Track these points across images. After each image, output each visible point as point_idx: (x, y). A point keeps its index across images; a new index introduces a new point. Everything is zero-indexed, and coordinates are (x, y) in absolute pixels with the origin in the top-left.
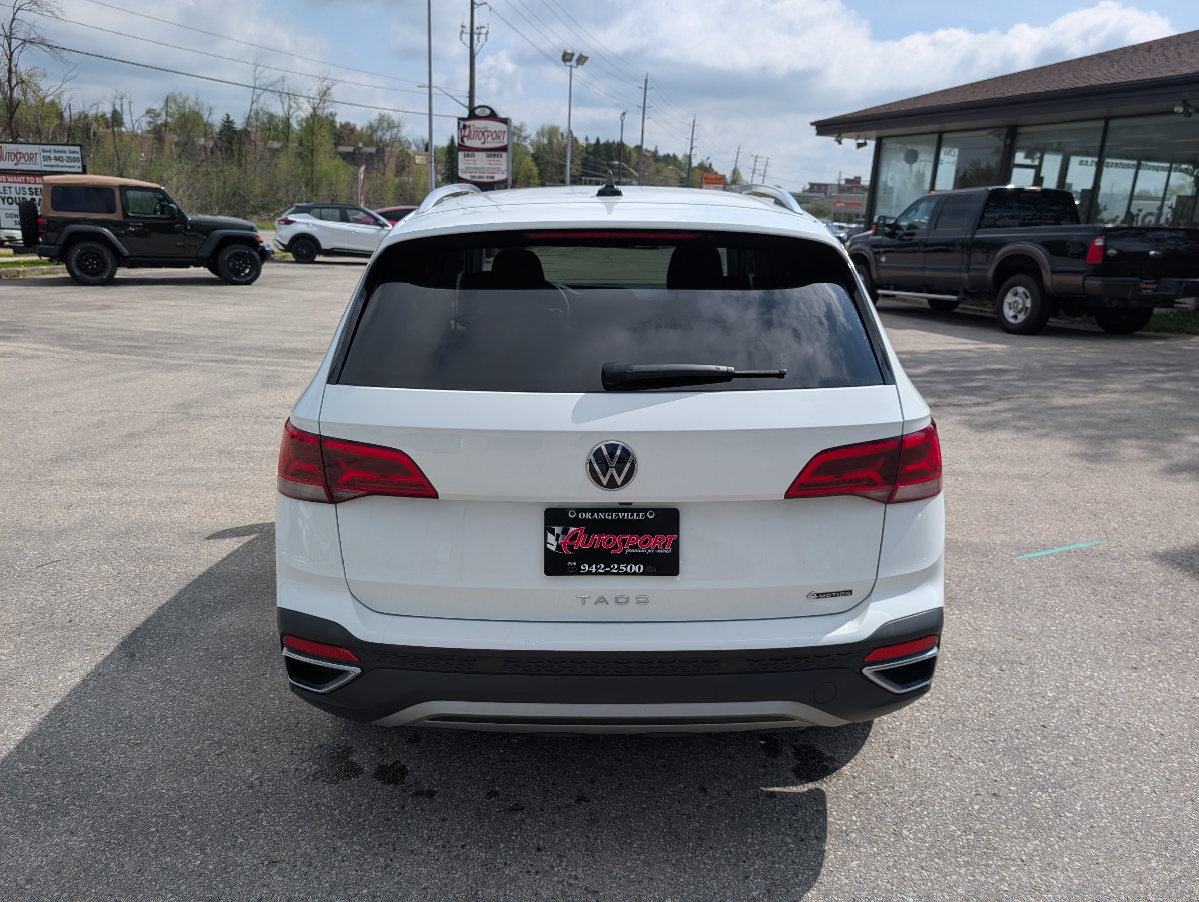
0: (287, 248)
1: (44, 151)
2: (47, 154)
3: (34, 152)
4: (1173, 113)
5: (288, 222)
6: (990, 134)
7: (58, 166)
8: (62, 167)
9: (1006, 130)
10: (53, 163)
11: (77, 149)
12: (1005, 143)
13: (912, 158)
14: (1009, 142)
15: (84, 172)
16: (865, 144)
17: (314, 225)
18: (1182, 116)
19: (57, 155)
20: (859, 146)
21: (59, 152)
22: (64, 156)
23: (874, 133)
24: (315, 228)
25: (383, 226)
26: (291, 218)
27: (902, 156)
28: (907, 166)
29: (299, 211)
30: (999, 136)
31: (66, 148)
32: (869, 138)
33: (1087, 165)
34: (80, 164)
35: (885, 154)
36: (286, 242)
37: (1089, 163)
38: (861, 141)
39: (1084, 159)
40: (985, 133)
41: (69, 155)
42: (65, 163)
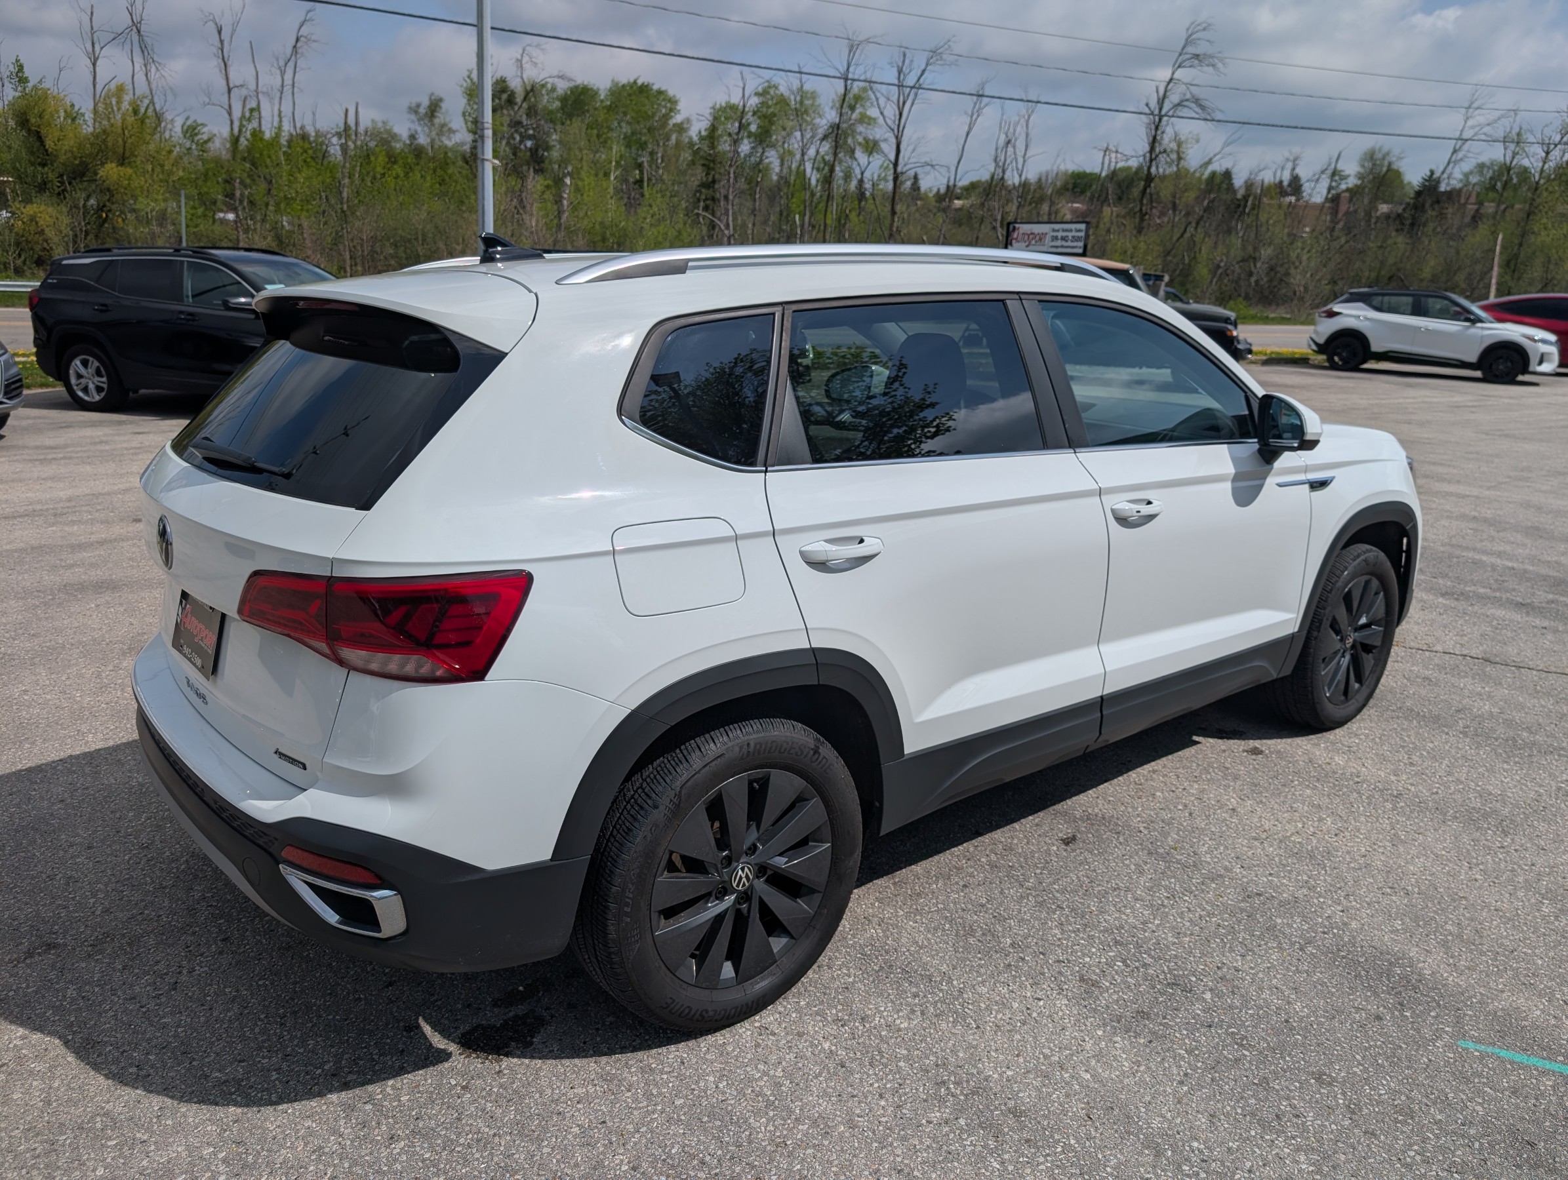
0: (1321, 349)
1: (1054, 230)
2: (1055, 234)
3: (1044, 232)
5: (1332, 314)
7: (1062, 247)
8: (1066, 247)
10: (1059, 243)
11: (1083, 226)
15: (1084, 254)
17: (1366, 319)
19: (1065, 234)
21: (1066, 230)
22: (1070, 234)
24: (1367, 323)
25: (1478, 320)
26: (1336, 308)
29: (1354, 298)
31: (1073, 226)
34: (1081, 244)
36: (1321, 341)
41: (1074, 234)
42: (1069, 244)
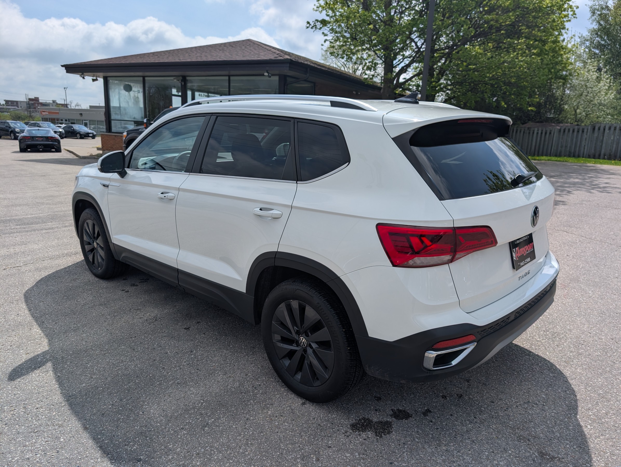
4: (263, 75)
6: (174, 79)
9: (181, 78)
12: (181, 84)
13: (128, 88)
14: (183, 84)
16: (96, 80)
18: (267, 77)
20: (94, 80)
23: (101, 74)
27: (122, 87)
28: (127, 93)
30: (179, 80)
32: (99, 77)
33: (202, 96)
35: (111, 86)
37: (203, 95)
38: (95, 78)
39: (200, 93)
40: (172, 78)
